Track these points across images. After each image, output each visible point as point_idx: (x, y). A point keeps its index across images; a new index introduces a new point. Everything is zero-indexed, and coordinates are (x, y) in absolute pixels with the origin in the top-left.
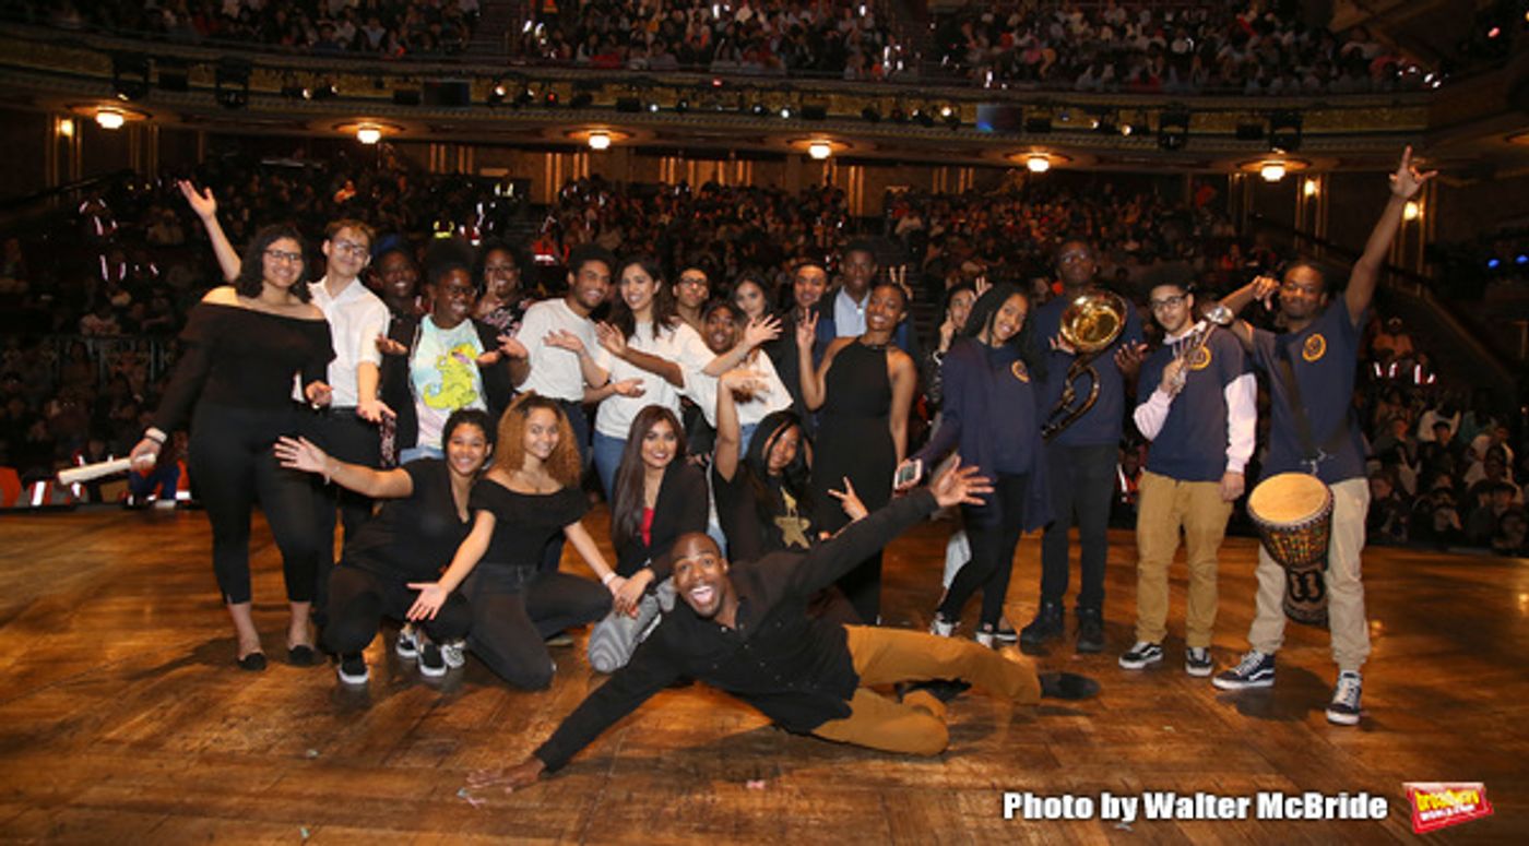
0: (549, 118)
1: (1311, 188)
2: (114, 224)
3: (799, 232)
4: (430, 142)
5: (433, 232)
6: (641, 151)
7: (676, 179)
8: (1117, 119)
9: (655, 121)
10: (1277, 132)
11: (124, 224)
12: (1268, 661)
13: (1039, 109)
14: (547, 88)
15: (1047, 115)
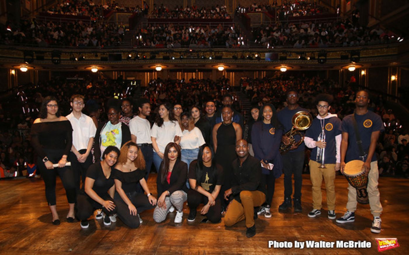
0: (144, 62)
1: (363, 73)
2: (26, 98)
3: (216, 92)
4: (112, 71)
5: (114, 96)
6: (171, 71)
7: (181, 78)
8: (306, 55)
9: (174, 62)
10: (353, 57)
11: (29, 98)
12: (353, 214)
13: (283, 54)
14: (143, 54)
15: (285, 55)
